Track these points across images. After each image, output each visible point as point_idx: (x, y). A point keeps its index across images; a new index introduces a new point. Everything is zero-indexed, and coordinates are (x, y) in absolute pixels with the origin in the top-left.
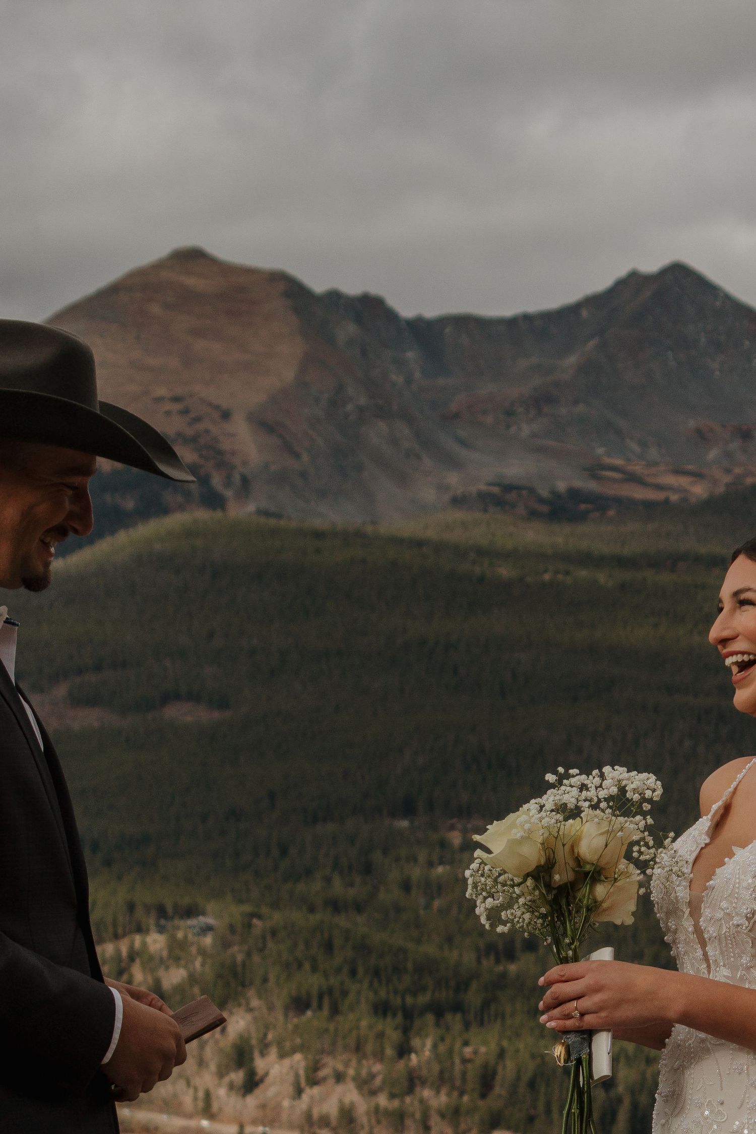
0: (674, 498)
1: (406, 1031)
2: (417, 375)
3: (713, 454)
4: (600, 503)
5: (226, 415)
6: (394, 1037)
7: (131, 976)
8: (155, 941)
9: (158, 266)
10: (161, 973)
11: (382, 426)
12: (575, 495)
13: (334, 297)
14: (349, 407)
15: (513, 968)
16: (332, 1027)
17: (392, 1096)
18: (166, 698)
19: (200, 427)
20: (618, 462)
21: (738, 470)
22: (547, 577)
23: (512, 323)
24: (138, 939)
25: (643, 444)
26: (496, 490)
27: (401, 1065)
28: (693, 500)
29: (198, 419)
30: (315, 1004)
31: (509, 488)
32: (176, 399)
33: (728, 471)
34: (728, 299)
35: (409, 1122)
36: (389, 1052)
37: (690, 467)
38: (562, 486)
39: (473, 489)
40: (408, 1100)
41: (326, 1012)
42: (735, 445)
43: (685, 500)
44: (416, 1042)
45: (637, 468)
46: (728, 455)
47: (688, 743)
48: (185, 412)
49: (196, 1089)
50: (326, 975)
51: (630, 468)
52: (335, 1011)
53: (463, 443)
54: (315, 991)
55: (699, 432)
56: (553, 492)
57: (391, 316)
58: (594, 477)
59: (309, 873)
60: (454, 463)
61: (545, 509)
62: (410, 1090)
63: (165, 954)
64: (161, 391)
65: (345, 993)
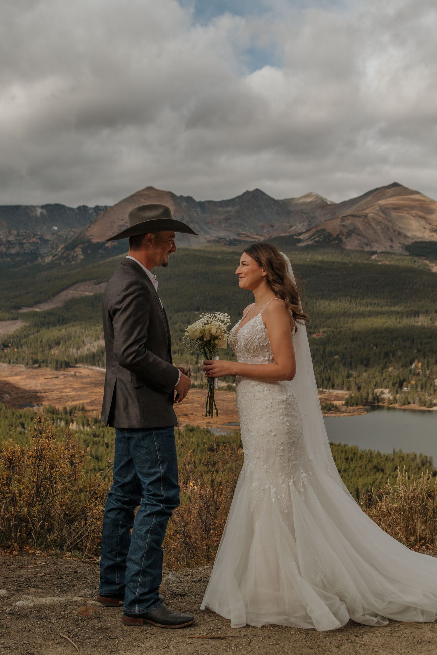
0: (257, 240)
1: (197, 358)
2: (200, 214)
3: (265, 231)
4: (240, 242)
6: (195, 359)
9: (143, 190)
12: (235, 240)
13: (181, 197)
16: (181, 358)
17: (194, 373)
20: (244, 232)
21: (271, 234)
22: (228, 258)
23: (221, 202)
25: (250, 229)
26: (217, 239)
27: (196, 366)
28: (261, 241)
30: (177, 353)
31: (220, 238)
33: (268, 234)
34: (268, 196)
35: (198, 379)
36: (194, 363)
37: (260, 234)
38: (232, 238)
39: (212, 239)
40: (198, 374)
41: (180, 354)
42: (270, 229)
43: (259, 241)
44: (200, 361)
45: (249, 234)
46: (269, 231)
50: (180, 346)
51: (246, 234)
52: (182, 354)
53: (210, 228)
54: (177, 350)
55: (262, 226)
56: (230, 240)
57: (194, 201)
58: (239, 236)
59: (176, 323)
60: (208, 233)
61: (228, 243)
62: (198, 371)
65: (184, 350)
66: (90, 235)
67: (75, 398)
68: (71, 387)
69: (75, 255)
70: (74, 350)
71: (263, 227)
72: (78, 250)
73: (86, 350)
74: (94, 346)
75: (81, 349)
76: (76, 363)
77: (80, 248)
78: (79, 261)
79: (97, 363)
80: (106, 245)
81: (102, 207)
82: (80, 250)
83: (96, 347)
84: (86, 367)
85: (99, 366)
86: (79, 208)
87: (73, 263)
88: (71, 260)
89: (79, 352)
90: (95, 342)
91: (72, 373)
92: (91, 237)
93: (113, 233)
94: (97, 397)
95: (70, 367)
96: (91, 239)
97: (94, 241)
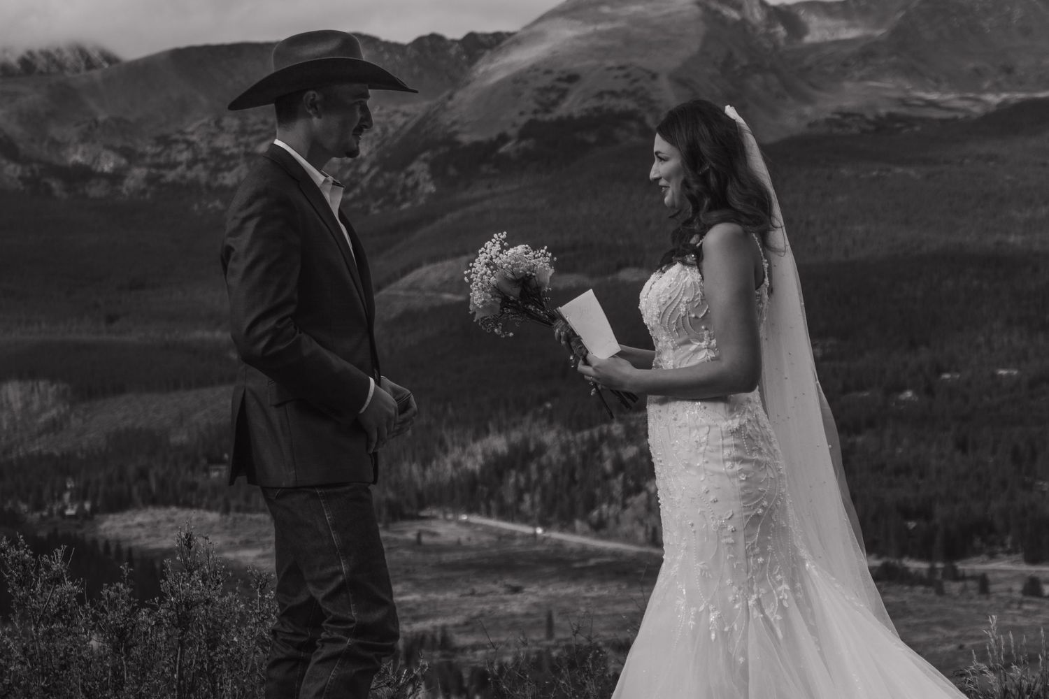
0: (961, 115)
3: (986, 85)
4: (909, 122)
5: (654, 76)
7: (601, 453)
8: (616, 429)
10: (622, 450)
11: (759, 78)
12: (892, 117)
14: (737, 67)
15: (860, 439)
18: (620, 267)
19: (637, 85)
20: (920, 94)
21: (1004, 95)
22: (873, 174)
24: (605, 428)
25: (937, 81)
26: (837, 117)
29: (635, 81)
31: (846, 115)
32: (621, 68)
33: (997, 96)
37: (970, 95)
38: (883, 112)
39: (822, 117)
42: (1001, 78)
45: (934, 97)
46: (997, 85)
47: (975, 283)
48: (627, 76)
49: (647, 527)
51: (928, 97)
53: (814, 87)
55: (976, 70)
56: (878, 117)
58: (904, 105)
60: (807, 100)
61: (871, 128)
63: (624, 436)
64: (611, 63)
66: (454, 123)
67: (422, 611)
68: (409, 580)
69: (410, 182)
70: (415, 469)
71: (978, 73)
72: (419, 168)
73: (449, 467)
74: (472, 455)
75: (434, 463)
76: (422, 506)
77: (425, 160)
78: (422, 201)
79: (483, 506)
80: (502, 150)
81: (486, 35)
82: (426, 166)
83: (480, 458)
84: (450, 516)
85: (489, 515)
86: (420, 42)
87: (405, 206)
88: (399, 198)
89: (429, 473)
90: (475, 440)
91: (411, 535)
92: (456, 128)
93: (522, 114)
94: (487, 607)
95: (404, 517)
96: (456, 133)
97: (465, 139)
